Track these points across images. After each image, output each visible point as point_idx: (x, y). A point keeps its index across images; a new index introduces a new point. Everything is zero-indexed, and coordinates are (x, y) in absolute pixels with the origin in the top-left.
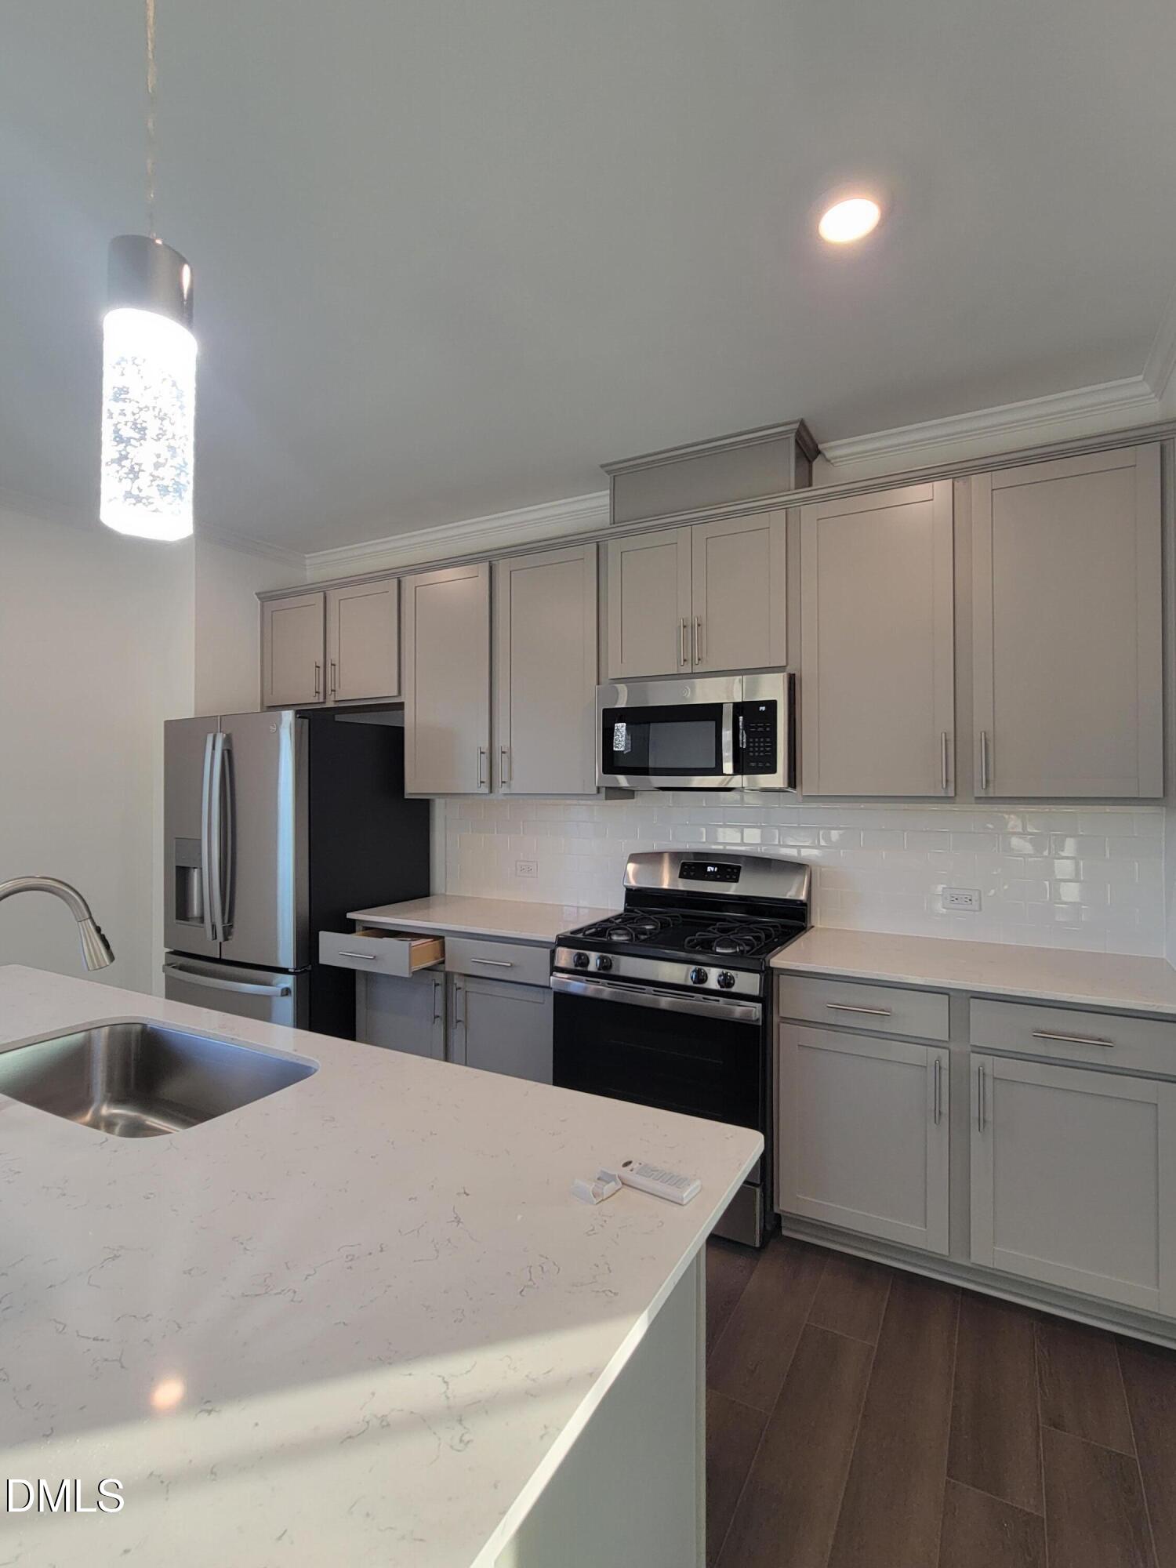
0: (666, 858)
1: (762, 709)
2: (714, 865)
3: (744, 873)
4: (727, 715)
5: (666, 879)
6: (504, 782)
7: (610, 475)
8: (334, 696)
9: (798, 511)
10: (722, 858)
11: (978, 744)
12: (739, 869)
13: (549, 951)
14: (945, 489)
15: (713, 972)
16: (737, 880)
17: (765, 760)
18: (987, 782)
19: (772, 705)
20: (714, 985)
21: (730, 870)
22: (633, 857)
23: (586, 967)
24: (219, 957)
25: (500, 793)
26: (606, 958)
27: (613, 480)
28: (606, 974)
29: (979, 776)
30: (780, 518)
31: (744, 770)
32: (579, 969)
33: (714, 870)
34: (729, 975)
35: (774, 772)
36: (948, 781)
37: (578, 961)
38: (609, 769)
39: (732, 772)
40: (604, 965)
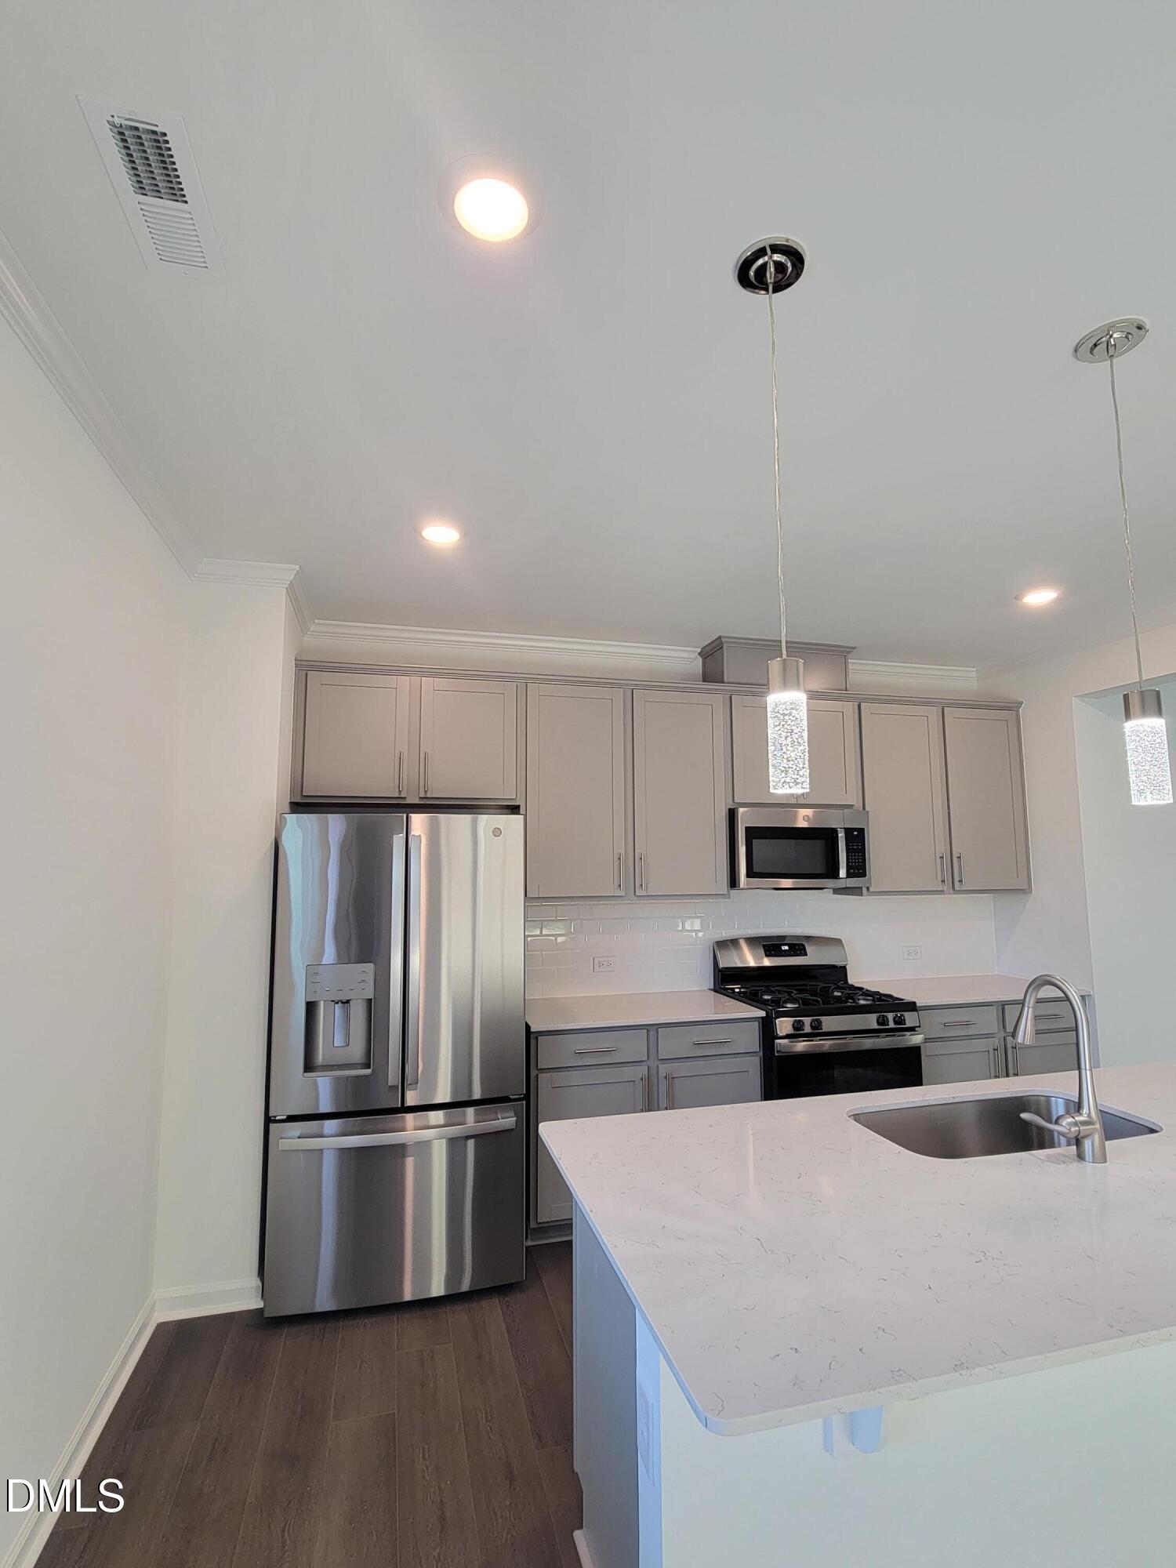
0: (743, 944)
1: (856, 833)
2: (785, 945)
3: (809, 949)
4: (841, 835)
5: (750, 959)
6: (642, 885)
7: (722, 643)
8: (426, 792)
9: (859, 706)
10: (788, 938)
11: (955, 860)
12: (803, 946)
13: (757, 1023)
14: (933, 712)
15: (890, 1016)
16: (806, 955)
17: (858, 868)
18: (961, 881)
19: (861, 831)
20: (892, 1025)
21: (798, 948)
22: (718, 943)
23: (803, 1030)
24: (400, 1106)
25: (637, 894)
26: (817, 1020)
27: (725, 647)
28: (817, 1032)
29: (957, 879)
30: (849, 708)
31: (849, 875)
32: (797, 1034)
33: (787, 948)
34: (902, 1015)
35: (865, 876)
36: (943, 881)
37: (798, 1026)
38: (750, 874)
39: (845, 876)
40: (817, 1025)
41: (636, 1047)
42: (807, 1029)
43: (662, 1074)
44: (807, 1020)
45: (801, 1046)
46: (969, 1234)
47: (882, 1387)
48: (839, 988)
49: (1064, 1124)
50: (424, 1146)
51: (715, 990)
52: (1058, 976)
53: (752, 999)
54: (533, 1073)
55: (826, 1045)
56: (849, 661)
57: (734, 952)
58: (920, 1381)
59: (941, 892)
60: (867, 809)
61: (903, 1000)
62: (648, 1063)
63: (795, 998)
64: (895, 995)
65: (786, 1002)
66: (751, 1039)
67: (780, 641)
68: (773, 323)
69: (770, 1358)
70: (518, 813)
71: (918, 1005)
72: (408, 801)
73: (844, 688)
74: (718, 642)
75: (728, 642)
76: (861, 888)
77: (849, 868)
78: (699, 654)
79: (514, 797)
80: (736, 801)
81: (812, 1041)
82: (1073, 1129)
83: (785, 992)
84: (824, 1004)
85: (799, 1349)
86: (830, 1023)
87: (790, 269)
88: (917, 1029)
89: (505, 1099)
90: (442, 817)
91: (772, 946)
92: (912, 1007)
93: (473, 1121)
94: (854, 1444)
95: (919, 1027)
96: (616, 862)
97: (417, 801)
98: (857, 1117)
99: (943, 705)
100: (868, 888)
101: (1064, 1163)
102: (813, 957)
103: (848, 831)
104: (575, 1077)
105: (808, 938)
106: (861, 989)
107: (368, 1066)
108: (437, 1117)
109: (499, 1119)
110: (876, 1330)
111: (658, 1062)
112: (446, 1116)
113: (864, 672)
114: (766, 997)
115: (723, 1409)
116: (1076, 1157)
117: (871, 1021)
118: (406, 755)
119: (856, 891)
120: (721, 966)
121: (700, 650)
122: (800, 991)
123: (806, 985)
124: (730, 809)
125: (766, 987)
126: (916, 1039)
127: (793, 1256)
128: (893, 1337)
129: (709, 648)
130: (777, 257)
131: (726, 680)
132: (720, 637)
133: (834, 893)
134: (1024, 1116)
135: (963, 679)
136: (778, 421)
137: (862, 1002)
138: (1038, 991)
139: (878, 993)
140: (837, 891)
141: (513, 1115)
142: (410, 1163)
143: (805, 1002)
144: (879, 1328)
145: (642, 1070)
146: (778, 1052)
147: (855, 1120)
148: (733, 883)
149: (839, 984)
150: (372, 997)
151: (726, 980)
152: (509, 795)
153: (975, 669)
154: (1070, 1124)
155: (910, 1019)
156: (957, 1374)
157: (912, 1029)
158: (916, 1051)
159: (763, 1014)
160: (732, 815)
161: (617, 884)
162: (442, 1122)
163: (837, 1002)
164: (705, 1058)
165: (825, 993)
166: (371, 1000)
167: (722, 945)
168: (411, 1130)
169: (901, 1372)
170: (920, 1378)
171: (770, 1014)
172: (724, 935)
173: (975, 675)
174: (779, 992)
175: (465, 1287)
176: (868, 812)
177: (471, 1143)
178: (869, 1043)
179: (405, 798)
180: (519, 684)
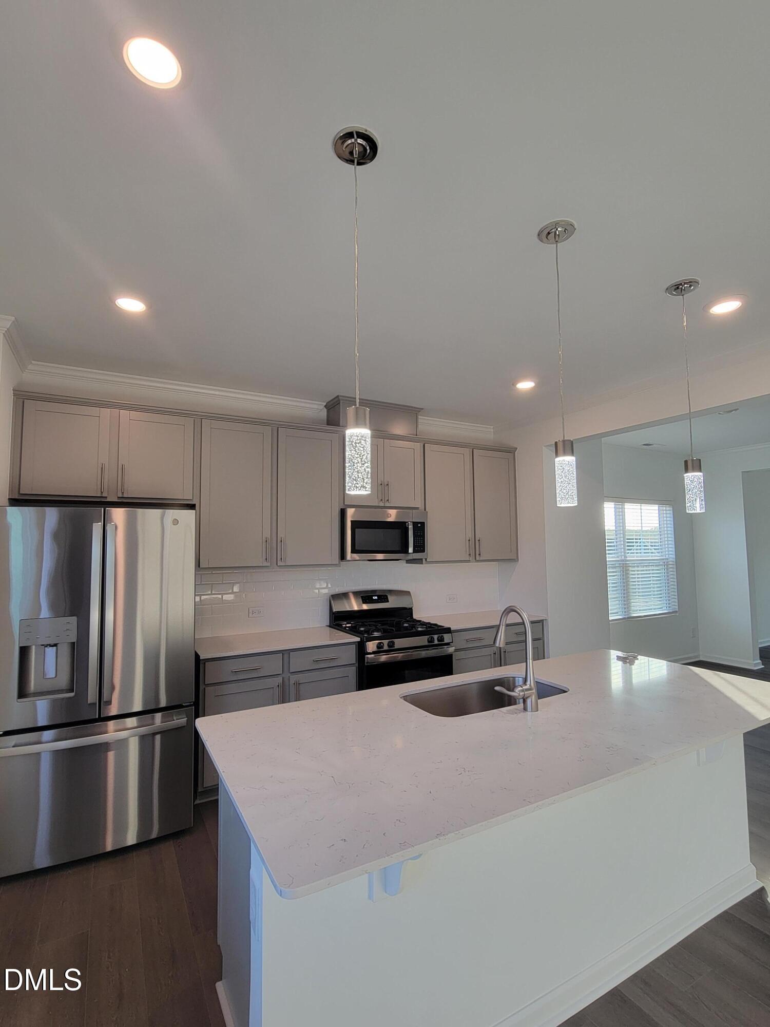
0: (351, 596)
1: (419, 525)
2: (375, 596)
3: (390, 598)
4: (411, 527)
5: (355, 605)
6: (282, 559)
7: (339, 400)
8: (123, 493)
9: (424, 445)
10: (378, 592)
11: (477, 542)
12: (387, 596)
13: (355, 645)
14: (467, 451)
15: (436, 637)
16: (388, 601)
17: (420, 547)
18: (480, 554)
19: (423, 524)
20: (436, 642)
21: (383, 597)
22: (333, 596)
23: (383, 648)
24: (97, 717)
25: (278, 565)
26: (392, 642)
27: (341, 404)
28: (391, 649)
29: (477, 553)
30: (418, 446)
31: (415, 551)
32: (379, 650)
33: (376, 598)
34: (442, 636)
35: (424, 552)
36: (470, 555)
37: (379, 646)
38: (354, 551)
39: (412, 552)
40: (391, 645)
41: (275, 665)
42: (386, 648)
43: (292, 682)
44: (386, 642)
45: (383, 658)
46: (458, 759)
47: (392, 854)
48: (407, 622)
49: (516, 691)
50: (123, 743)
51: (330, 626)
52: (518, 606)
53: (353, 631)
54: (201, 688)
55: (399, 656)
56: (419, 417)
57: (345, 601)
58: (415, 847)
59: (469, 561)
60: (427, 510)
61: (443, 627)
62: (283, 675)
63: (379, 629)
64: (439, 624)
65: (373, 631)
66: (350, 656)
67: (355, 398)
68: (356, 185)
69: (328, 847)
70: (194, 509)
71: (452, 629)
72: (108, 500)
73: (415, 433)
74: (337, 399)
75: (343, 400)
76: (422, 559)
77: (414, 547)
78: (325, 406)
79: (191, 498)
80: (345, 504)
81: (388, 655)
82: (521, 694)
83: (374, 625)
84: (396, 631)
85: (346, 839)
86: (399, 643)
87: (368, 151)
88: (451, 644)
89: (180, 706)
90: (140, 511)
91: (366, 597)
92: (448, 630)
93: (160, 722)
94: (386, 892)
95: (452, 642)
96: (264, 544)
97: (116, 500)
98: (405, 698)
99: (473, 447)
100: (426, 559)
101: (516, 713)
102: (393, 603)
103: (415, 524)
104: (232, 688)
105: (391, 591)
106: (420, 621)
107: (72, 691)
108: (131, 722)
109: (174, 720)
110: (395, 821)
111: (289, 675)
112: (138, 721)
113: (430, 425)
114: (362, 629)
115: (293, 883)
116: (523, 709)
117: (423, 640)
118: (107, 466)
119: (419, 561)
120: (334, 610)
121: (325, 404)
122: (383, 625)
123: (387, 621)
124: (341, 509)
125: (362, 623)
126: (451, 650)
127: (352, 784)
128: (404, 824)
129: (332, 402)
130: (360, 141)
131: (341, 425)
132: (338, 396)
133: (407, 563)
134: (497, 688)
135: (485, 433)
136: (358, 251)
137: (420, 629)
138: (508, 615)
139: (429, 623)
140: (409, 561)
141: (185, 716)
142: (111, 755)
143: (385, 631)
144: (397, 820)
145: (279, 680)
146: (367, 663)
147: (405, 700)
148: (343, 557)
149: (407, 619)
150: (75, 640)
151: (338, 620)
152: (187, 495)
153: (492, 427)
154: (519, 691)
155: (447, 638)
156: (437, 839)
157: (448, 644)
158: (450, 657)
159: (358, 639)
160: (343, 513)
161: (264, 558)
162: (135, 725)
163: (405, 630)
164: (320, 670)
165: (399, 626)
166: (74, 643)
167: (336, 597)
168: (112, 732)
169: (405, 844)
170: (416, 845)
171: (363, 639)
172: (337, 590)
173: (492, 430)
174: (370, 625)
175: (154, 835)
176: (427, 512)
177: (158, 737)
178: (424, 654)
179: (106, 497)
180: (196, 419)
